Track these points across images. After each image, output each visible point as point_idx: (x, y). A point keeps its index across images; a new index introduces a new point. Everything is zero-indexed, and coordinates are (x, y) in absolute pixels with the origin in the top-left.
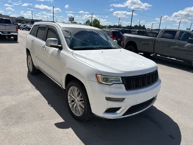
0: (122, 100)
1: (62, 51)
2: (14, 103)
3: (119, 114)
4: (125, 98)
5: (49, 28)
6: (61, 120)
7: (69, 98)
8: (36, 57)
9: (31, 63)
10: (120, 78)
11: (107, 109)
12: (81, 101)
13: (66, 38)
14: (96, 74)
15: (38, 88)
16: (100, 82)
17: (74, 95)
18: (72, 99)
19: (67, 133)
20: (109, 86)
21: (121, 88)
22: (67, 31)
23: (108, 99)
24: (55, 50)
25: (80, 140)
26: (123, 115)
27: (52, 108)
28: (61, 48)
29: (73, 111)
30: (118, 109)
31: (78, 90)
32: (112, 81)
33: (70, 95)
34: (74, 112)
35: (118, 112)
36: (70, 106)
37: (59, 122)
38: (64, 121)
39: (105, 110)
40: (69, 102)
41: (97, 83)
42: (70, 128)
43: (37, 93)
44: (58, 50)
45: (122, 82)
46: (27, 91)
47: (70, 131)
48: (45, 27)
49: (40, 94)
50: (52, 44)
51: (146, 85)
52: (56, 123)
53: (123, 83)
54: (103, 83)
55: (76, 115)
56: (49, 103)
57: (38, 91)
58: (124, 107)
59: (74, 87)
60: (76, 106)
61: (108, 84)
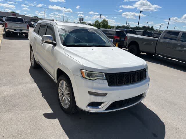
0: (104, 95)
1: (56, 48)
2: (11, 93)
5: (48, 26)
6: (50, 111)
7: (59, 90)
8: (37, 52)
9: (33, 58)
10: (104, 74)
11: (90, 102)
12: (68, 94)
13: (60, 35)
14: (81, 70)
15: (36, 81)
17: (63, 88)
18: (62, 92)
19: (53, 123)
20: (91, 81)
21: (104, 83)
22: (62, 29)
23: (91, 93)
24: (50, 46)
25: (63, 131)
26: (106, 110)
28: (55, 45)
29: (62, 104)
31: (66, 84)
32: (96, 76)
35: (101, 106)
36: (60, 98)
37: (48, 112)
38: (52, 112)
39: (88, 103)
40: (60, 95)
41: (81, 78)
42: (57, 119)
44: (53, 46)
45: (105, 78)
47: (56, 122)
48: (45, 25)
49: (37, 86)
50: (48, 40)
51: (131, 83)
52: (45, 113)
55: (64, 107)
56: (43, 95)
57: (36, 84)
59: (63, 81)
60: (64, 99)
61: (92, 79)
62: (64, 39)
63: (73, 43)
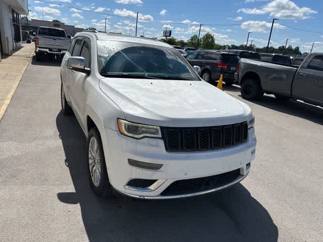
1: (89, 79)
4: (162, 165)
5: (85, 42)
6: (71, 188)
7: (89, 154)
9: (64, 97)
10: (158, 128)
11: (130, 179)
13: (99, 57)
14: (118, 119)
16: (122, 132)
17: (94, 150)
18: (92, 158)
19: (69, 211)
20: (135, 140)
21: (157, 146)
23: (132, 163)
24: (82, 76)
25: (83, 226)
27: (68, 168)
28: (88, 73)
29: (92, 177)
30: (152, 182)
32: (143, 132)
33: (90, 151)
34: (93, 179)
35: (152, 187)
37: (67, 192)
38: (74, 191)
39: (127, 181)
40: (90, 162)
42: (78, 205)
44: (85, 77)
45: (160, 136)
46: (45, 138)
48: (82, 40)
50: (79, 66)
52: (61, 192)
53: (162, 138)
55: (94, 184)
56: (66, 161)
57: (61, 141)
59: (94, 138)
60: (95, 170)
61: (136, 136)
62: (104, 64)
63: (120, 72)
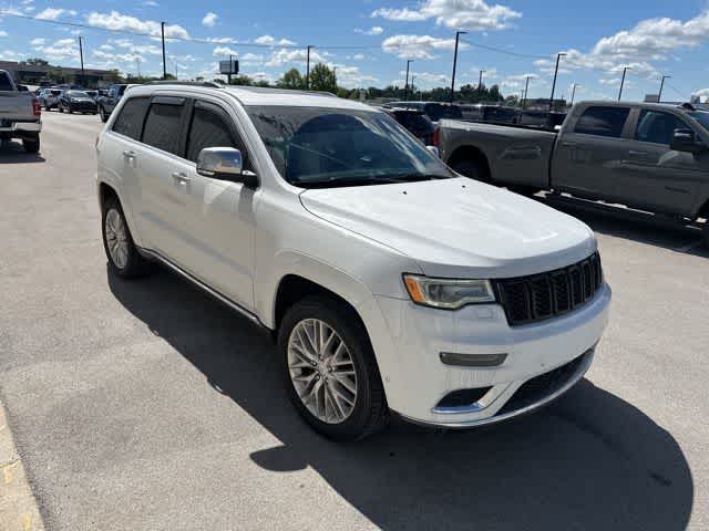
0: (495, 361)
1: (258, 194)
2: (84, 388)
3: (485, 411)
4: (505, 355)
5: (194, 109)
6: (270, 441)
7: (291, 358)
10: (487, 283)
11: (446, 393)
12: (340, 368)
14: (404, 274)
16: (417, 299)
17: (316, 349)
18: (305, 364)
19: (302, 486)
20: (449, 313)
21: (491, 318)
22: (267, 120)
23: (449, 359)
24: (230, 189)
26: (499, 413)
27: (227, 398)
29: (308, 406)
30: (481, 392)
31: (329, 332)
32: (458, 296)
33: (295, 350)
34: (313, 409)
35: (481, 402)
36: (299, 388)
38: (279, 443)
39: (437, 397)
41: (406, 304)
42: (309, 469)
43: (160, 347)
44: (243, 190)
45: (493, 299)
46: (122, 341)
47: (310, 476)
48: (182, 105)
51: (571, 306)
52: (254, 451)
53: (497, 302)
54: (430, 302)
55: (323, 419)
56: (213, 382)
57: (163, 340)
58: (503, 384)
59: (315, 320)
60: (322, 387)
61: (447, 305)
62: (284, 161)
63: (322, 172)
